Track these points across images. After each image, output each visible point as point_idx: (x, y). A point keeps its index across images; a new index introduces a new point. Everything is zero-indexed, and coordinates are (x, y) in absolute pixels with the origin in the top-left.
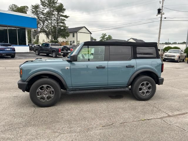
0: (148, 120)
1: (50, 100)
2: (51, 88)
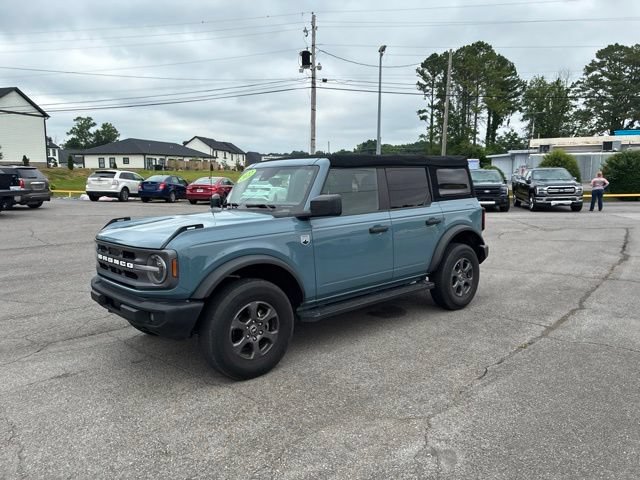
0: (529, 344)
2: (269, 310)
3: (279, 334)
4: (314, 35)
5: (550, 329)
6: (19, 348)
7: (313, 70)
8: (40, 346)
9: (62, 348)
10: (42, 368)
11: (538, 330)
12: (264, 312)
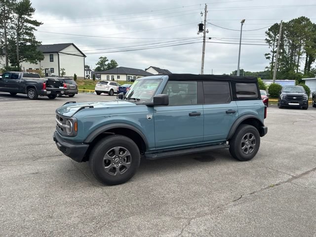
0: (277, 185)
1: (124, 171)
2: (126, 152)
3: (131, 164)
4: (206, 16)
5: (294, 178)
6: (27, 158)
7: (204, 33)
8: (35, 158)
9: (44, 161)
10: (29, 168)
11: (287, 177)
12: (124, 152)
